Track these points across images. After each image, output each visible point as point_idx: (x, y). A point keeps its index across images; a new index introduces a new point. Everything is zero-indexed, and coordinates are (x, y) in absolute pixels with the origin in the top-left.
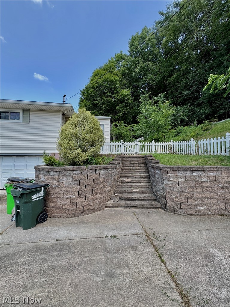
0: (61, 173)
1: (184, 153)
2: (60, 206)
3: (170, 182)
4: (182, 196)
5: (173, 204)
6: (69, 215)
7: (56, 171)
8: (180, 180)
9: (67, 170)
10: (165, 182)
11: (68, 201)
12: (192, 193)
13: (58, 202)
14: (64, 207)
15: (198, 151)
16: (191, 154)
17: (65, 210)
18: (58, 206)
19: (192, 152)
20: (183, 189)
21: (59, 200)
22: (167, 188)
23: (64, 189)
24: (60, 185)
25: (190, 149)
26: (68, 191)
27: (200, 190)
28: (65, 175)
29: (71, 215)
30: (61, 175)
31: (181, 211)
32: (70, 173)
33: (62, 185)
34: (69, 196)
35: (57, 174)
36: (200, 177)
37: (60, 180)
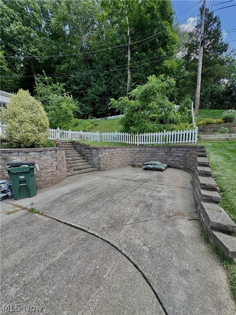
0: (42, 152)
1: (92, 140)
2: (44, 179)
3: (102, 155)
4: (107, 161)
5: (104, 166)
6: (52, 184)
7: (37, 152)
8: (106, 154)
9: (47, 151)
10: (100, 156)
11: (50, 174)
12: (111, 159)
13: (42, 176)
14: (47, 179)
15: (101, 140)
16: (97, 141)
17: (49, 181)
18: (42, 179)
19: (97, 140)
20: (108, 158)
21: (42, 174)
22: (101, 159)
23: (46, 165)
24: (42, 162)
25: (96, 138)
26: (49, 166)
27: (113, 157)
28: (46, 154)
29: (54, 184)
30: (42, 155)
31: (107, 168)
32: (49, 152)
33: (44, 162)
34: (50, 170)
35: (39, 153)
36: (113, 151)
37: (41, 158)
